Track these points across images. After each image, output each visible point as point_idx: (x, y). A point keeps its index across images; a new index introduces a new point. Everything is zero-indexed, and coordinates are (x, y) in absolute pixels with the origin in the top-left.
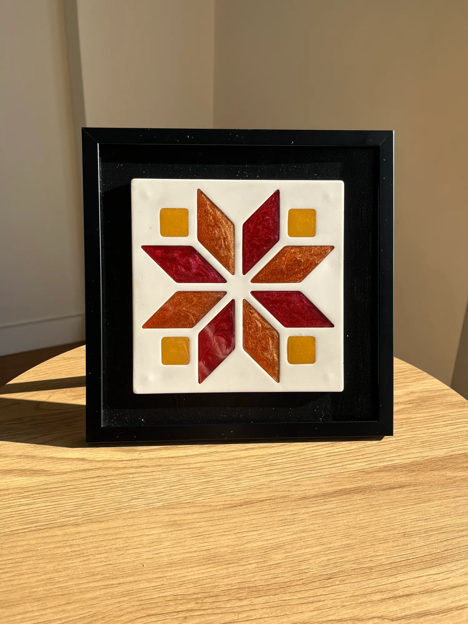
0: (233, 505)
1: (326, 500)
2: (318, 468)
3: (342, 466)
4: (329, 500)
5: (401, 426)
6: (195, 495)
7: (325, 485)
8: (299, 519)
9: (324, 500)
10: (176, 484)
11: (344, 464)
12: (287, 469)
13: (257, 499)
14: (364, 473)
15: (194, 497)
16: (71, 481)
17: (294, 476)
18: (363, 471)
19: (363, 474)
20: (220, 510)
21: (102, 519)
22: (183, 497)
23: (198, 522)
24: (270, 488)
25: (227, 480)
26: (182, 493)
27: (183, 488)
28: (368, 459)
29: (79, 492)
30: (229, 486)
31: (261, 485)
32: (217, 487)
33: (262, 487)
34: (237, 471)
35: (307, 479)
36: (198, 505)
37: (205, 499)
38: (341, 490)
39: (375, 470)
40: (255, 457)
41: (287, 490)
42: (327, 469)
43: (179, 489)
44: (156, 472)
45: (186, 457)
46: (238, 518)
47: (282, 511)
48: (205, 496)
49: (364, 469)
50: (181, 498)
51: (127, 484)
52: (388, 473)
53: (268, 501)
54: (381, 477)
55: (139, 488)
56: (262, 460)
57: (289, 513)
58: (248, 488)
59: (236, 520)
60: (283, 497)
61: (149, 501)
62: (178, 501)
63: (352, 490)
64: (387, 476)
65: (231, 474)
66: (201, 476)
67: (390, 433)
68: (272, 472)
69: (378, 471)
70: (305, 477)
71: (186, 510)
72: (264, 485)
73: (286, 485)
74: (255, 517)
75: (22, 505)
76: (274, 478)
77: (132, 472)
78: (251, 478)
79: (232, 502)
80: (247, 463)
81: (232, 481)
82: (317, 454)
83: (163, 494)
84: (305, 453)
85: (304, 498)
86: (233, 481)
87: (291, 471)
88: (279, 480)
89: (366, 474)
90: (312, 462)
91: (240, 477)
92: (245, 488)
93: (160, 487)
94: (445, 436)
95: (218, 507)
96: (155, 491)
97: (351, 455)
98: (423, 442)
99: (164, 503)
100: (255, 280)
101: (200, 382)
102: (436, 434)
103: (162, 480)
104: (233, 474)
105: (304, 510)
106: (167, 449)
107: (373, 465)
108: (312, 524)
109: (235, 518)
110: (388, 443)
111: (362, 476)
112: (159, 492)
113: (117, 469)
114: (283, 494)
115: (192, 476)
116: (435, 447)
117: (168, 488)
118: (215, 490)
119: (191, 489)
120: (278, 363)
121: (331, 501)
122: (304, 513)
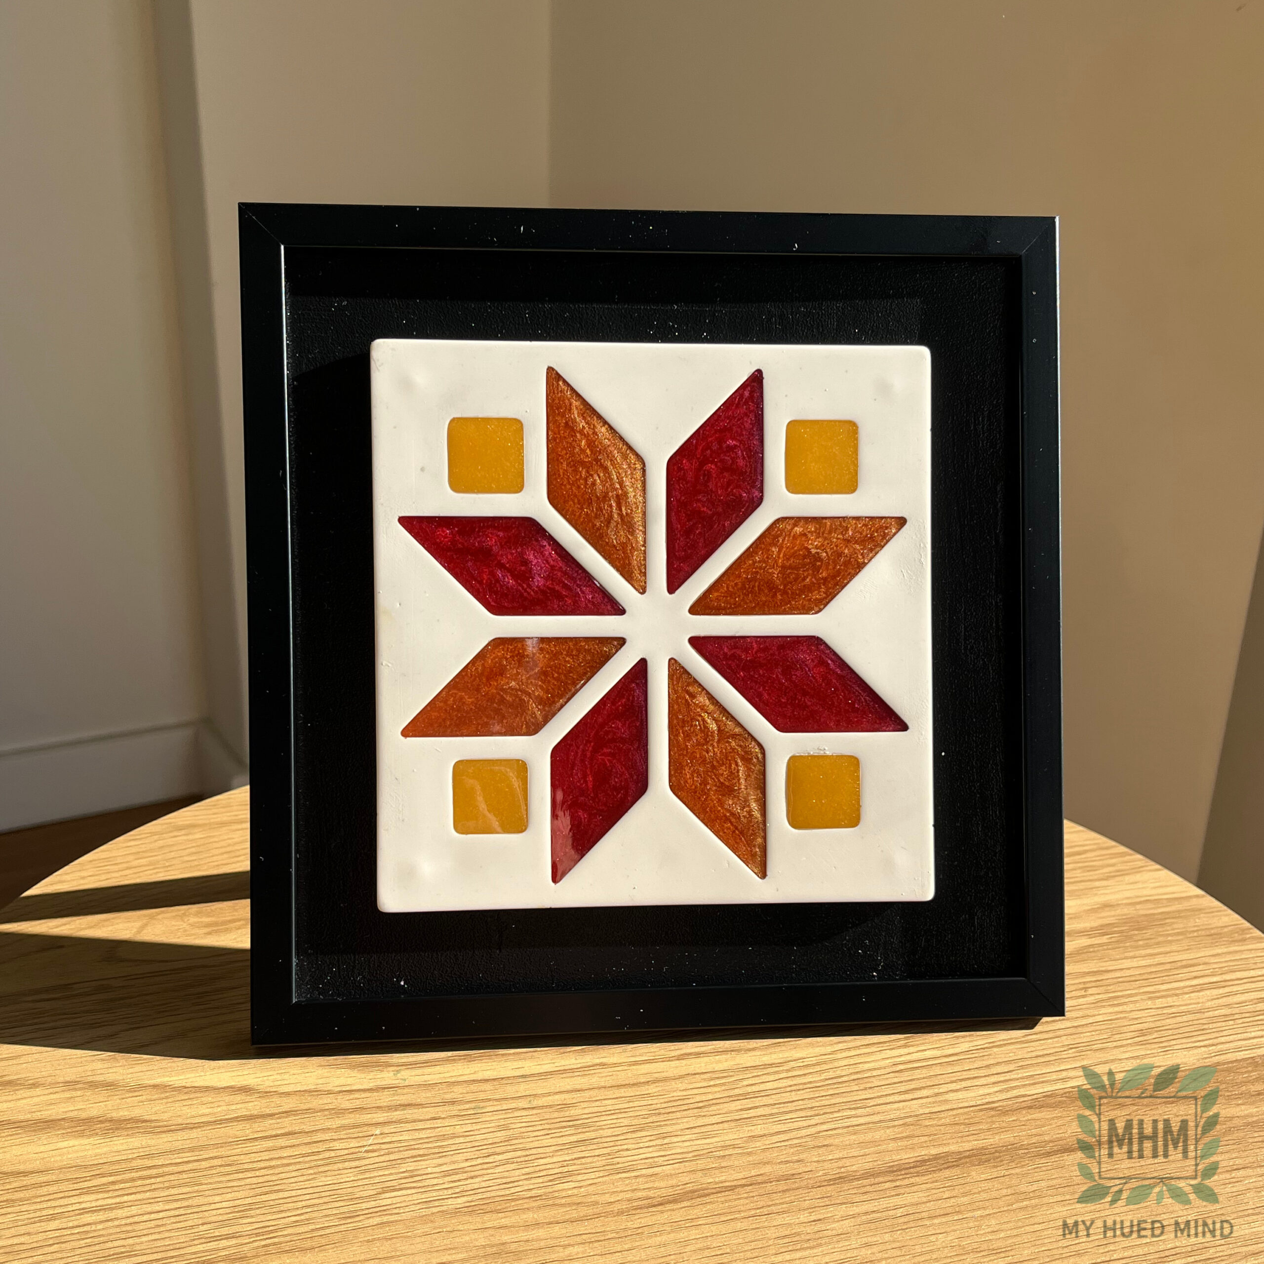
0: (655, 1202)
1: (898, 1183)
2: (872, 1102)
3: (937, 1095)
4: (906, 1182)
5: (1083, 993)
6: (551, 1178)
7: (892, 1145)
8: (829, 1233)
9: (895, 1184)
10: (498, 1150)
11: (941, 1091)
12: (791, 1107)
13: (716, 1183)
14: (993, 1113)
15: (551, 1181)
16: (216, 1146)
17: (813, 1122)
18: (992, 1109)
19: (993, 1116)
20: (621, 1213)
21: (308, 1244)
22: (520, 1183)
23: (565, 1247)
24: (749, 1154)
25: (634, 1135)
26: (517, 1172)
27: (519, 1160)
28: (1001, 1078)
29: (241, 1176)
30: (641, 1151)
31: (725, 1147)
32: (609, 1154)
33: (727, 1152)
34: (660, 1114)
35: (845, 1130)
36: (563, 1201)
37: (580, 1187)
38: (936, 1157)
39: (1024, 1105)
40: (705, 1076)
41: (796, 1158)
42: (896, 1106)
43: (507, 1162)
44: (444, 1118)
45: (521, 1080)
46: (669, 1233)
47: (784, 1212)
48: (579, 1178)
49: (993, 1102)
50: (516, 1184)
51: (366, 1151)
52: (1057, 1113)
53: (748, 1189)
54: (1038, 1123)
55: (399, 1162)
56: (724, 1084)
57: (804, 1217)
58: (690, 1155)
59: (664, 1238)
60: (787, 1178)
61: (431, 1195)
62: (508, 1192)
63: (965, 1157)
64: (1053, 1118)
65: (644, 1121)
66: (565, 1127)
67: (1058, 1009)
68: (752, 1113)
69: (1030, 1107)
70: (840, 1125)
71: (529, 1216)
72: (734, 1147)
73: (791, 1146)
74: (714, 1229)
75: (84, 1211)
76: (758, 1130)
77: (381, 1120)
78: (696, 1131)
79: (651, 1193)
80: (685, 1093)
81: (648, 1138)
82: (867, 1066)
83: (465, 1176)
84: (836, 1064)
85: (841, 1179)
86: (652, 1138)
87: (801, 1110)
88: (772, 1135)
89: (999, 1115)
90: (856, 1088)
91: (669, 1129)
92: (684, 1156)
93: (455, 1158)
94: (1198, 1016)
95: (616, 1207)
96: (444, 1168)
97: (956, 1069)
98: (1142, 1033)
99: (470, 1198)
100: (700, 607)
101: (555, 879)
102: (1174, 1010)
103: (462, 1140)
104: (651, 1120)
105: (842, 1210)
106: (471, 1060)
107: (1015, 1091)
108: (868, 1245)
109: (661, 1233)
110: (1051, 1035)
111: (989, 1120)
112: (455, 1172)
113: (340, 1112)
114: (784, 1169)
115: (540, 1128)
116: (1174, 1042)
117: (480, 1161)
118: (604, 1163)
119: (542, 1161)
120: (761, 826)
121: (913, 1185)
122: (844, 1218)
